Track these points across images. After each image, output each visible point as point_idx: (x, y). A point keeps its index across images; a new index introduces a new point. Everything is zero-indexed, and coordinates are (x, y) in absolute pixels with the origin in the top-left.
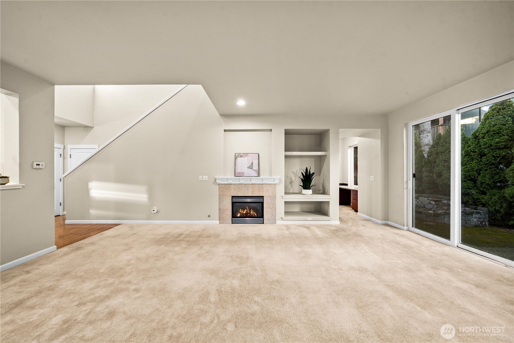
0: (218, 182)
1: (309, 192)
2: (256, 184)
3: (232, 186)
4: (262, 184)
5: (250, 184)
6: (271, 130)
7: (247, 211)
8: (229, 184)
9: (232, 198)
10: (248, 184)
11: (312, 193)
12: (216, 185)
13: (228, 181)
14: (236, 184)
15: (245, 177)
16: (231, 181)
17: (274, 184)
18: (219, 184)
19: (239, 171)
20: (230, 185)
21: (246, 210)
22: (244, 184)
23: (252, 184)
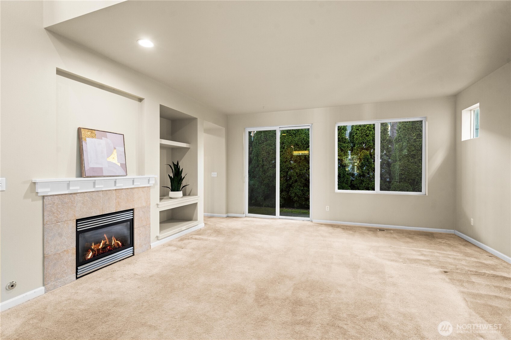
0: (41, 191)
1: (180, 194)
2: (123, 189)
3: (78, 198)
4: (131, 188)
5: (114, 190)
6: (140, 100)
7: (106, 242)
8: (71, 194)
9: (77, 224)
10: (109, 190)
11: (182, 196)
12: (32, 201)
13: (71, 188)
14: (86, 192)
15: (104, 176)
16: (78, 188)
17: (148, 187)
18: (43, 197)
19: (92, 165)
20: (74, 195)
21: (103, 242)
22: (102, 191)
23: (116, 190)
